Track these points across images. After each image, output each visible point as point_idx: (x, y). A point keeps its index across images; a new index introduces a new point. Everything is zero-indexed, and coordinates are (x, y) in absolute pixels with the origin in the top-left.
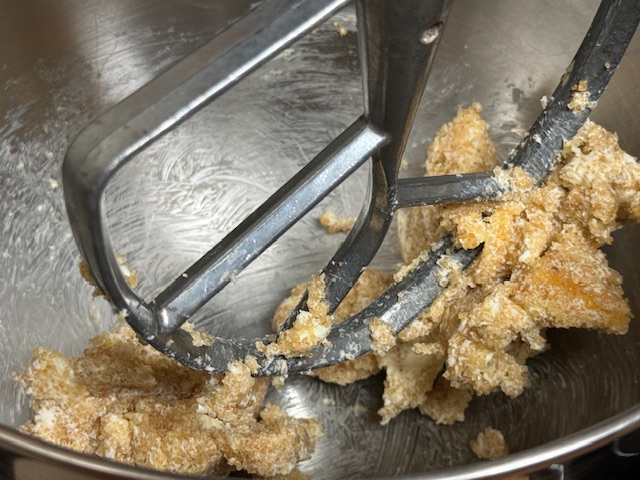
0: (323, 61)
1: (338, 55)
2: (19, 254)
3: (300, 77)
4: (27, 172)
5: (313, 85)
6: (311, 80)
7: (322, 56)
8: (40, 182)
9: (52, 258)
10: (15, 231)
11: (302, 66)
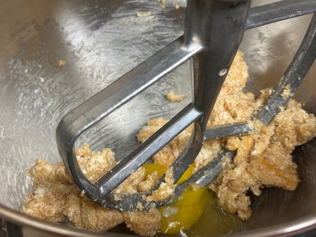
0: (168, 22)
1: (175, 19)
2: (26, 113)
3: (157, 29)
4: (29, 74)
5: (163, 33)
6: (162, 31)
7: (168, 19)
8: (36, 79)
9: (42, 115)
10: (24, 102)
11: (158, 24)
